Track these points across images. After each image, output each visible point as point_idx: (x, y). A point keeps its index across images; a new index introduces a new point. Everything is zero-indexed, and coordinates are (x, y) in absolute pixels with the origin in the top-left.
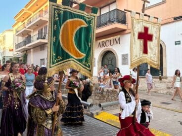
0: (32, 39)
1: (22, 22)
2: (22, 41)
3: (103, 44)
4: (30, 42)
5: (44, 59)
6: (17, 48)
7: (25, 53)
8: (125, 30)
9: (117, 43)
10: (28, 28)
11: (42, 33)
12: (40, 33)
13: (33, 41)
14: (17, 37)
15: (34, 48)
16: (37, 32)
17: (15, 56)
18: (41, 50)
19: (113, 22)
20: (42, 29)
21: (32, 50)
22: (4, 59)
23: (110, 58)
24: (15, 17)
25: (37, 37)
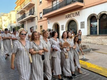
0: (26, 15)
1: (20, 5)
2: (21, 17)
3: (69, 16)
4: (25, 17)
5: (33, 27)
6: (18, 21)
7: (22, 23)
8: (83, 6)
9: (77, 15)
10: (24, 9)
11: (32, 11)
12: (31, 11)
13: (27, 16)
14: (17, 14)
15: (27, 20)
16: (29, 11)
17: (17, 26)
18: (31, 22)
19: (75, 2)
20: (31, 9)
21: (26, 22)
22: (11, 27)
23: (73, 25)
24: (16, 3)
25: (29, 14)
